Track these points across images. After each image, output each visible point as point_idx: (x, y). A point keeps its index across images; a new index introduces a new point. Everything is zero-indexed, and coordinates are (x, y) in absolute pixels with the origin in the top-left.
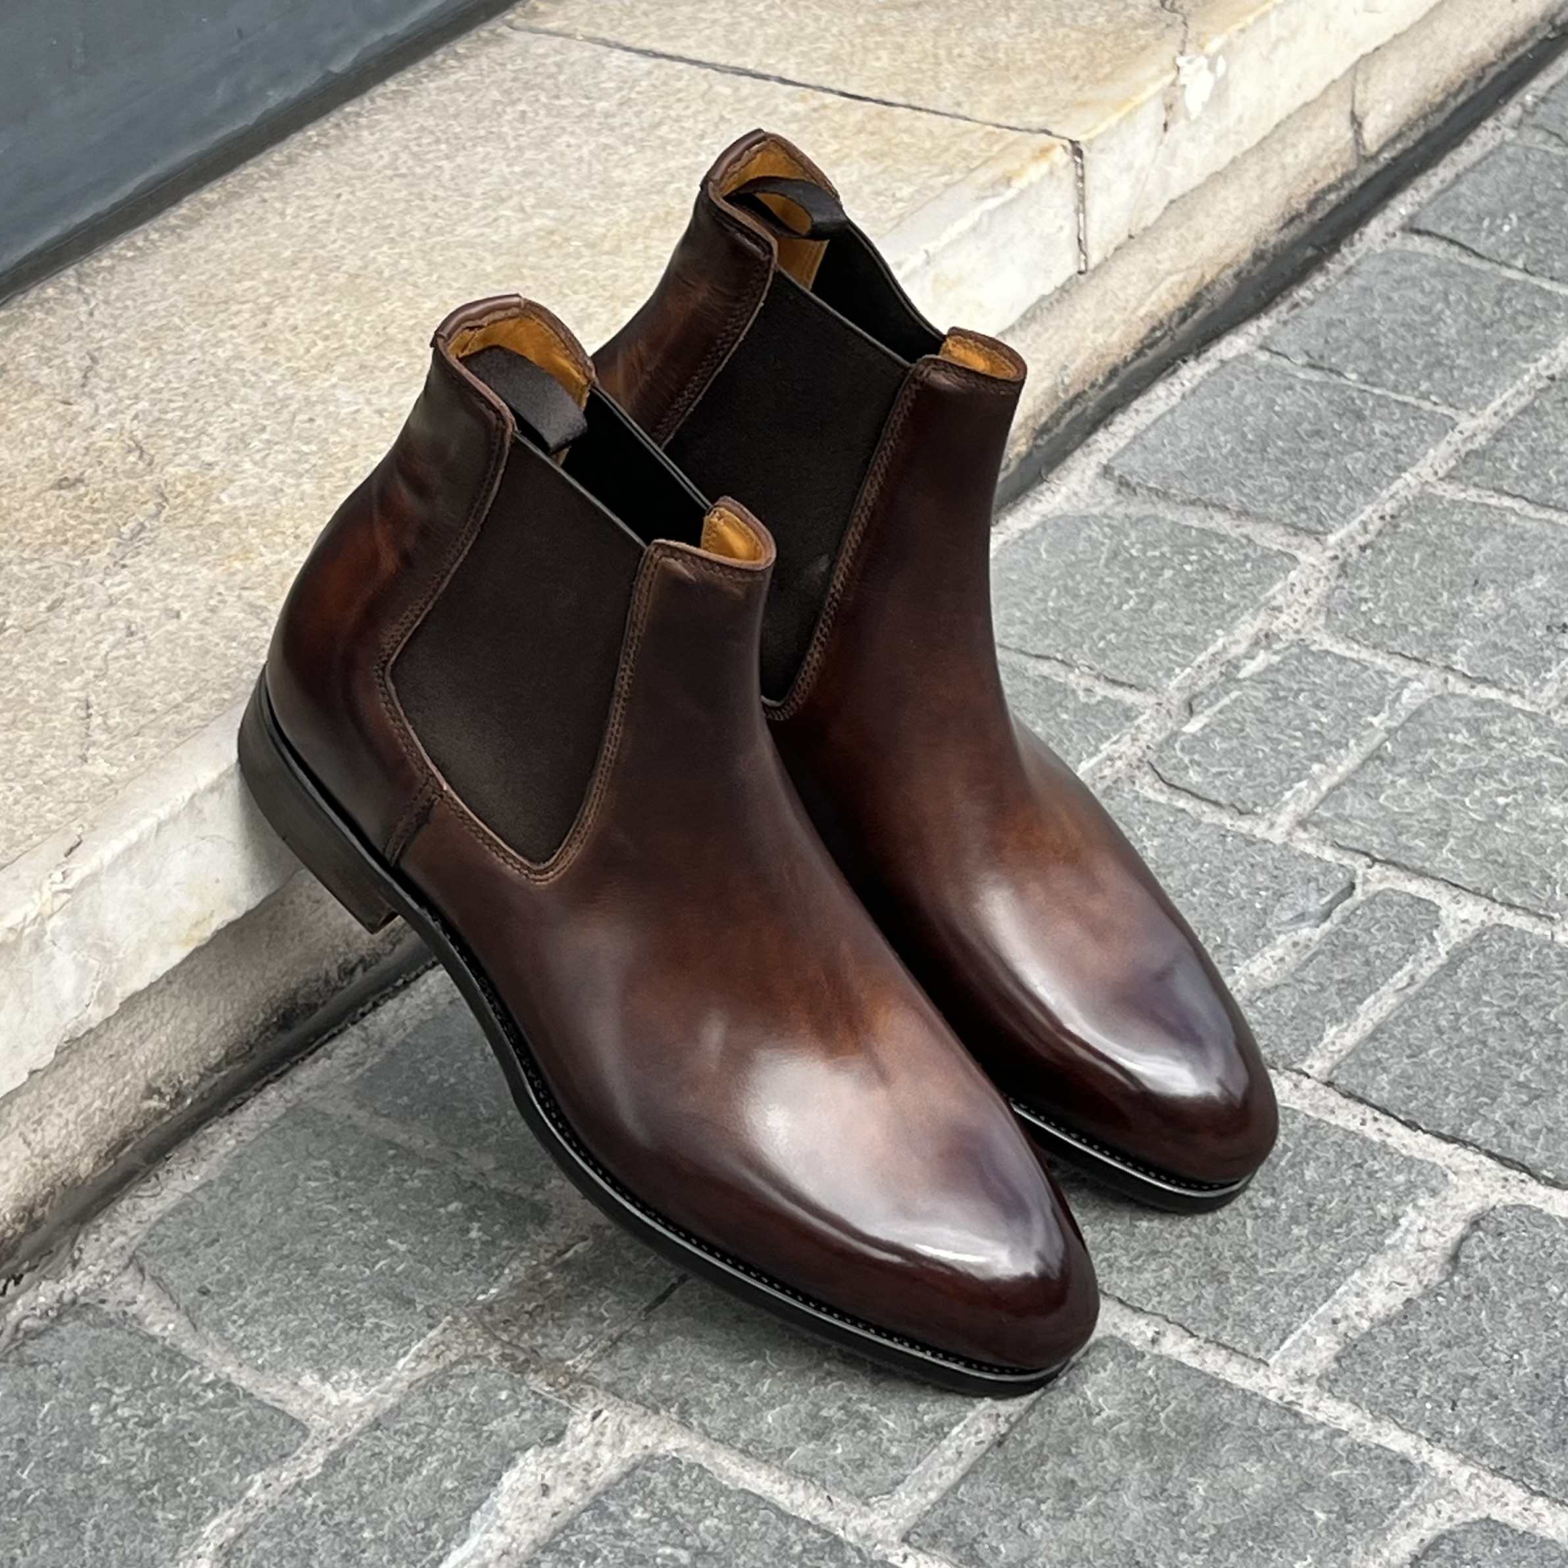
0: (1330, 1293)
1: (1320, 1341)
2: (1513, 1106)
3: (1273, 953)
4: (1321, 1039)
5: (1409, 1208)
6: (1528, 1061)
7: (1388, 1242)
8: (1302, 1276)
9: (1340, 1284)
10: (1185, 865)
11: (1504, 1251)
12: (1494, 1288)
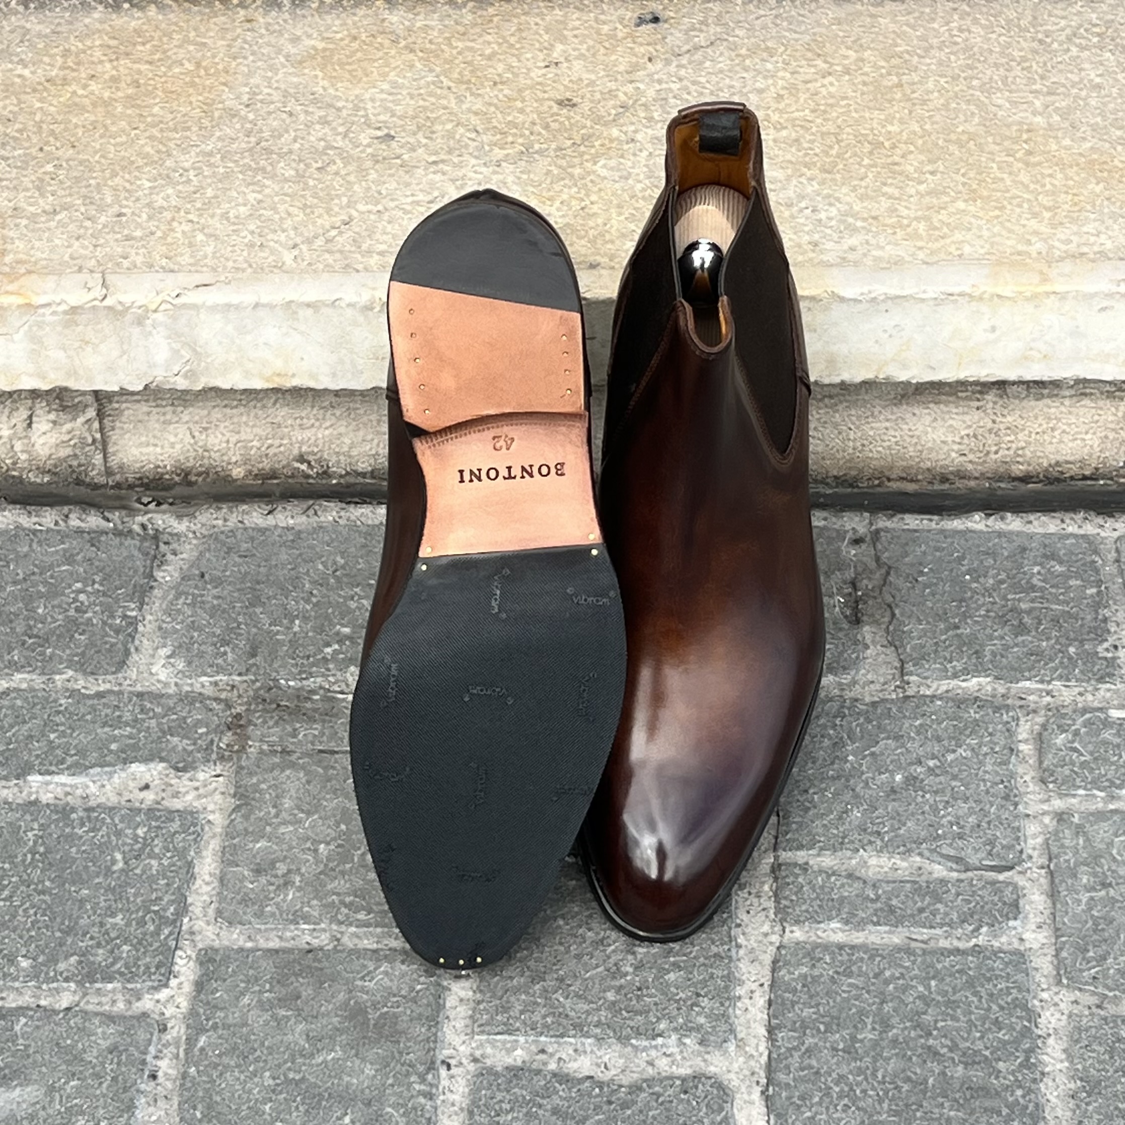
0: (562, 1036)
1: (519, 1052)
2: (828, 1045)
3: (898, 862)
4: (819, 922)
5: (674, 1037)
6: (881, 1033)
7: (633, 1041)
8: (567, 1016)
9: (574, 1036)
10: (955, 777)
11: (671, 1102)
12: (629, 1112)
